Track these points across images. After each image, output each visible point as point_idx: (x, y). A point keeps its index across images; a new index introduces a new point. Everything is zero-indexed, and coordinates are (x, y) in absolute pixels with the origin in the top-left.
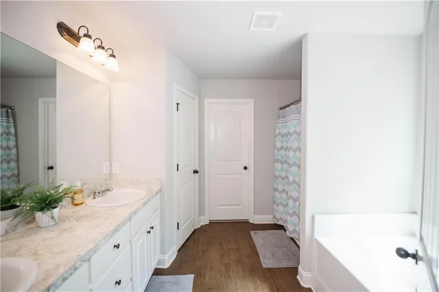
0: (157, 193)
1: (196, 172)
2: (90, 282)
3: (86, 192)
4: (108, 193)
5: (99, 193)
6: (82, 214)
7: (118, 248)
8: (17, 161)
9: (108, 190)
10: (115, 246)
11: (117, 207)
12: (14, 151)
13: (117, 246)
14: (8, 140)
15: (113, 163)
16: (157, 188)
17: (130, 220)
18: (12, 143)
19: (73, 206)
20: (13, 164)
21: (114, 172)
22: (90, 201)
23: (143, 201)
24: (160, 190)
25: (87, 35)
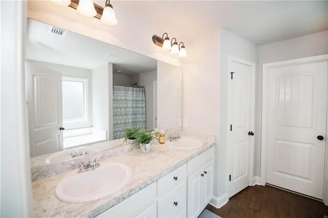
0: (211, 147)
1: (251, 134)
2: (157, 196)
3: (166, 136)
4: (179, 140)
5: (173, 138)
6: (162, 150)
7: (176, 180)
8: (146, 114)
9: (179, 137)
10: (174, 178)
11: (181, 150)
12: (145, 109)
13: (176, 178)
14: (142, 103)
15: (184, 120)
16: (211, 142)
17: (187, 162)
18: (144, 105)
19: (159, 144)
20: (144, 116)
21: (184, 126)
22: (168, 143)
23: (198, 150)
24: (215, 144)
25: (167, 38)
